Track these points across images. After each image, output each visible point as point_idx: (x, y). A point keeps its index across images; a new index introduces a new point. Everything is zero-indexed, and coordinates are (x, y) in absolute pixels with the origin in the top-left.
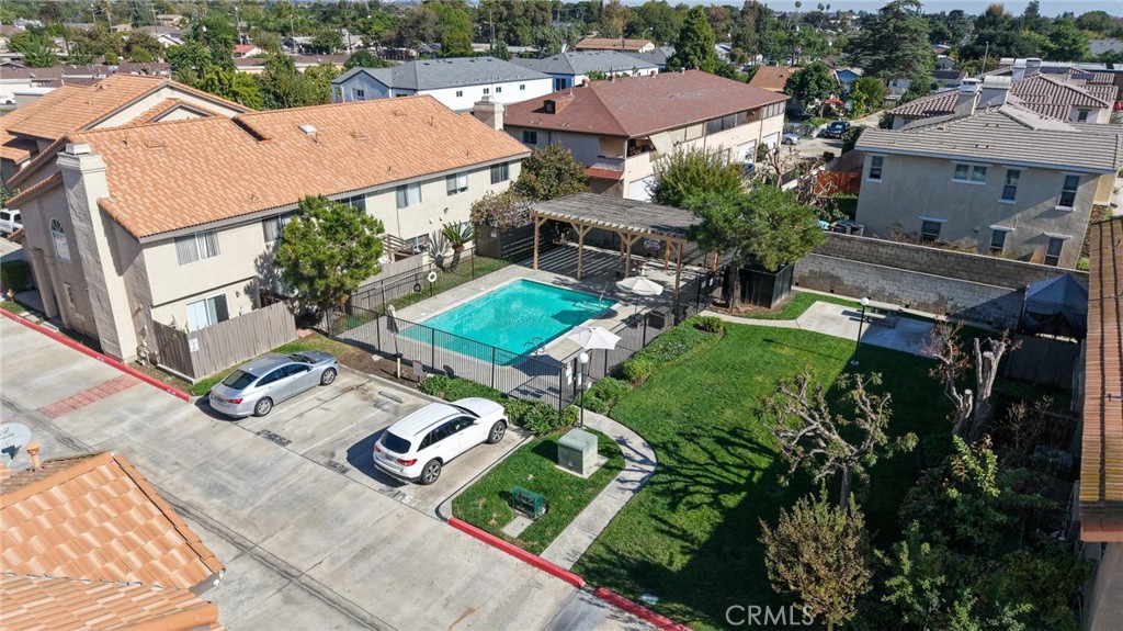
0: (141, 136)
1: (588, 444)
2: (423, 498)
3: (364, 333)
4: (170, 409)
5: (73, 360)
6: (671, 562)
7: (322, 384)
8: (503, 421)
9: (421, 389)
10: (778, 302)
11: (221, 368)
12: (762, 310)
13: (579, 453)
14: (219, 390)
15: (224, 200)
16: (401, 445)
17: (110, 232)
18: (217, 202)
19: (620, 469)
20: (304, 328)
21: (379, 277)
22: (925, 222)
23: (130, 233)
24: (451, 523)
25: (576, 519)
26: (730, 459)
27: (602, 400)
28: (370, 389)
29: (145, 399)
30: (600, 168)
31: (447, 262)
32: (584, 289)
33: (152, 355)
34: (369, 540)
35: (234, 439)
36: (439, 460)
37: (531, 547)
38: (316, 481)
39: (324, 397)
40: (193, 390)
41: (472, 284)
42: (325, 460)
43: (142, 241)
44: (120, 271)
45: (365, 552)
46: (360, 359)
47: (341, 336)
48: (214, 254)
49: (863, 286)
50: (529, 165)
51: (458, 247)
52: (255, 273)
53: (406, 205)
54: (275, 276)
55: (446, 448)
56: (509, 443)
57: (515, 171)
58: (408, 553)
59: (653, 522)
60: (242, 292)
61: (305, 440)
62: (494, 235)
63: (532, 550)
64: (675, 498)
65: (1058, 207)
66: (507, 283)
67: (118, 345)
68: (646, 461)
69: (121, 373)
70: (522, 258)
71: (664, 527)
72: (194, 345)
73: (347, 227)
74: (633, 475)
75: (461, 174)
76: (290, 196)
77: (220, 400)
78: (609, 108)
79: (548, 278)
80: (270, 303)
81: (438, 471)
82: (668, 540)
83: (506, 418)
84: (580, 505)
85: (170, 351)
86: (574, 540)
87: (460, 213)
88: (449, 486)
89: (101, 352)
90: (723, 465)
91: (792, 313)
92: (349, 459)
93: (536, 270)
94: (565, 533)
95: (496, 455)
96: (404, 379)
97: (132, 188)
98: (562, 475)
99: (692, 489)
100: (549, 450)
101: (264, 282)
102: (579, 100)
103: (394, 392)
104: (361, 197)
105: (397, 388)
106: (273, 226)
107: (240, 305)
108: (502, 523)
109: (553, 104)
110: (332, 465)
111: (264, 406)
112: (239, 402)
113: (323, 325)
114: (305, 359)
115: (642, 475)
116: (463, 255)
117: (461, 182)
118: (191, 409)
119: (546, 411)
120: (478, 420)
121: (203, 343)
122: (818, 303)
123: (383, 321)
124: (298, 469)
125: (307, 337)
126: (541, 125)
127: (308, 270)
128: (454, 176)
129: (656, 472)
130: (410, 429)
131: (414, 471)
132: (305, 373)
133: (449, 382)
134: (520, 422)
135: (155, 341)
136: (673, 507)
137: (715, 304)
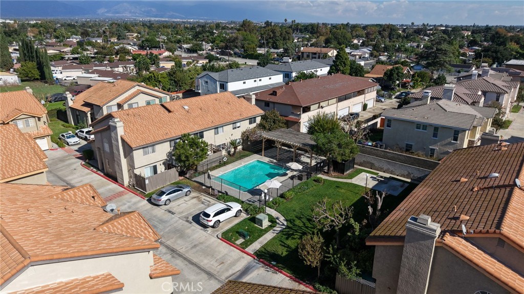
0: (133, 112)
1: (265, 218)
2: (213, 232)
3: (200, 179)
4: (139, 201)
5: (108, 185)
6: (282, 254)
7: (186, 195)
8: (241, 210)
9: (217, 198)
10: (348, 172)
11: (155, 189)
12: (340, 175)
13: (261, 221)
14: (154, 196)
15: (158, 135)
16: (208, 216)
17: (123, 145)
18: (156, 135)
19: (274, 227)
20: (181, 176)
21: (207, 160)
22: (407, 144)
23: (130, 146)
24: (221, 239)
25: (258, 240)
26: (310, 225)
27: (274, 205)
28: (201, 198)
29: (131, 198)
30: (292, 117)
31: (232, 153)
32: (278, 165)
33: (133, 184)
34: (196, 243)
35: (159, 212)
36: (219, 221)
37: (242, 248)
38: (182, 225)
39: (186, 200)
40: (146, 196)
41: (239, 161)
42: (185, 219)
43: (133, 149)
44: (125, 157)
45: (195, 246)
46: (199, 187)
47: (193, 179)
48: (154, 152)
49: (382, 167)
50: (264, 118)
51: (235, 148)
52: (166, 158)
53: (218, 133)
54: (173, 159)
55: (221, 217)
56: (242, 217)
57: (258, 120)
58: (207, 247)
59: (280, 242)
60: (162, 164)
61: (180, 213)
62: (249, 143)
63: (243, 248)
64: (288, 236)
65: (452, 141)
66: (252, 161)
67: (123, 180)
68: (283, 225)
69: (124, 189)
70: (258, 152)
71: (283, 244)
72: (147, 182)
73: (196, 145)
74: (278, 229)
75: (237, 122)
76: (179, 133)
77: (154, 199)
78: (297, 94)
79: (266, 160)
80: (171, 168)
81: (219, 224)
82: (283, 248)
83: (242, 209)
84: (260, 236)
85: (139, 183)
86: (256, 246)
87: (237, 135)
88: (222, 229)
89: (117, 182)
90: (307, 227)
91: (351, 176)
92: (192, 220)
93: (263, 157)
94: (253, 244)
95: (237, 221)
96: (212, 195)
97: (130, 131)
98: (256, 227)
99: (295, 234)
100: (253, 220)
101: (169, 161)
102: (286, 90)
103: (208, 199)
104: (202, 132)
105: (210, 198)
106: (173, 142)
107: (161, 169)
108: (236, 240)
109: (276, 92)
110: (187, 221)
111: (168, 202)
112: (160, 200)
113: (187, 176)
114: (181, 187)
115: (281, 229)
116: (237, 151)
117: (238, 124)
118: (145, 202)
119: (255, 208)
120: (232, 209)
121: (150, 181)
122: (363, 173)
123: (206, 175)
124: (177, 221)
125: (182, 179)
126: (271, 100)
127: (183, 158)
128: (235, 123)
129: (285, 228)
130: (211, 211)
131: (211, 224)
132: (181, 192)
133: (226, 197)
134: (246, 211)
135: (134, 179)
136: (287, 239)
137: (325, 172)
